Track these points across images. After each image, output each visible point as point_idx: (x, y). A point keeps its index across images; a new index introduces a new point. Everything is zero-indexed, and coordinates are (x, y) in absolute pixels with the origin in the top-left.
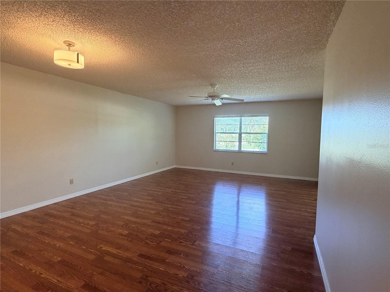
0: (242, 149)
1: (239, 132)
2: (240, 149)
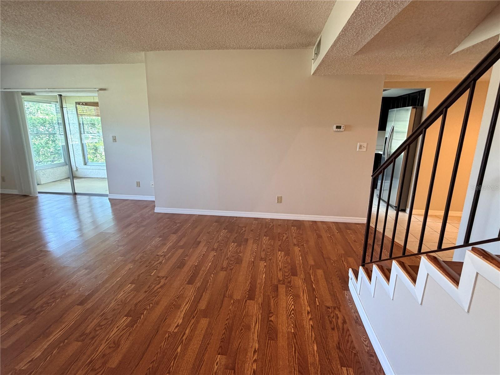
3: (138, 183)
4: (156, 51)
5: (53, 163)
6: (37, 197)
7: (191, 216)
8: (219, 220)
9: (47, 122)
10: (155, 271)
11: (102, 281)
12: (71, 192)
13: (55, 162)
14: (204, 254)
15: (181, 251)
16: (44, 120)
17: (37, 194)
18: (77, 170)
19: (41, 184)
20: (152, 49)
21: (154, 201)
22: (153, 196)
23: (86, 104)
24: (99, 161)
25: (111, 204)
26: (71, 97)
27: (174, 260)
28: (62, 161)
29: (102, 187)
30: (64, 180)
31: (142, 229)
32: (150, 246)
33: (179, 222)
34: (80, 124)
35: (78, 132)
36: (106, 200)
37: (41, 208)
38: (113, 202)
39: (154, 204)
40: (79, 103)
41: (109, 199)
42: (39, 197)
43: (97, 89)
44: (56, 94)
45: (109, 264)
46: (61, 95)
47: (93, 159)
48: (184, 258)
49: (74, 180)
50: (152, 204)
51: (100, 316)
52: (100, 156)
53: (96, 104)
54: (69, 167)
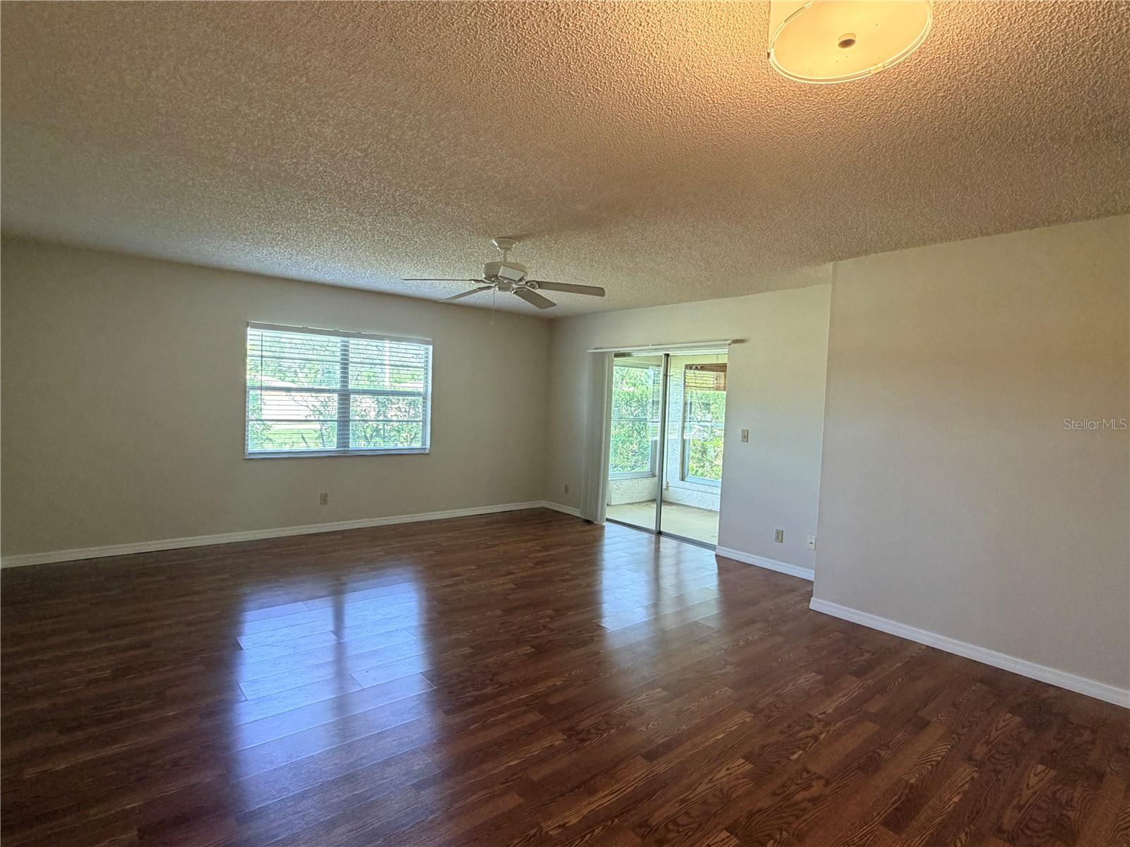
0: (353, 445)
1: (338, 387)
2: (345, 447)
3: (780, 534)
4: (861, 256)
5: (633, 471)
6: (604, 527)
7: (904, 643)
8: (994, 679)
9: (635, 399)
10: (801, 752)
11: (688, 727)
12: (653, 527)
13: (636, 470)
14: (938, 763)
15: (869, 728)
16: (631, 395)
17: (604, 522)
18: (667, 489)
19: (611, 505)
20: (851, 254)
21: (811, 583)
22: (811, 568)
23: (703, 368)
24: (706, 476)
25: (719, 568)
26: (683, 357)
27: (850, 743)
28: (647, 468)
29: (708, 529)
30: (644, 504)
31: (779, 639)
32: (793, 685)
33: (869, 649)
34: (685, 404)
35: (681, 418)
36: (709, 558)
37: (606, 548)
38: (724, 564)
39: (810, 589)
40: (689, 367)
41: (716, 555)
42: (606, 528)
43: (729, 342)
44: (662, 353)
45: (704, 696)
46: (667, 355)
47: (697, 471)
48: (878, 750)
49: (662, 507)
50: (805, 589)
51: (677, 802)
52: (709, 467)
53: (722, 368)
54: (659, 481)
